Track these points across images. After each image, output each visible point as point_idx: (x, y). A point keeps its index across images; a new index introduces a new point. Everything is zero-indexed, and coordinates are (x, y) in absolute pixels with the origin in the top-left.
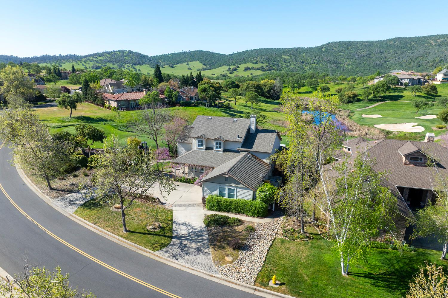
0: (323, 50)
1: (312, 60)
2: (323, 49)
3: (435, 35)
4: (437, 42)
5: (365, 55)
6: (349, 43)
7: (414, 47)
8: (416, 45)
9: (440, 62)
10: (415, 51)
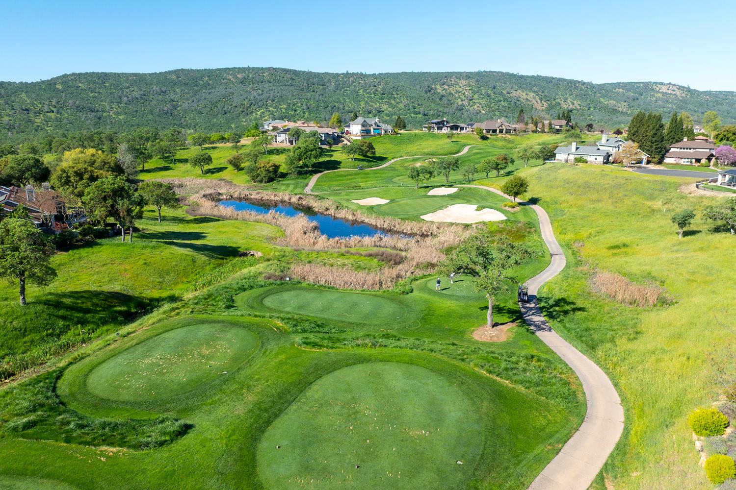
0: (59, 87)
1: (46, 107)
2: (57, 86)
3: (232, 68)
4: (237, 78)
5: (138, 96)
6: (104, 77)
7: (209, 85)
8: (210, 82)
9: (250, 107)
10: (213, 91)
